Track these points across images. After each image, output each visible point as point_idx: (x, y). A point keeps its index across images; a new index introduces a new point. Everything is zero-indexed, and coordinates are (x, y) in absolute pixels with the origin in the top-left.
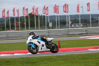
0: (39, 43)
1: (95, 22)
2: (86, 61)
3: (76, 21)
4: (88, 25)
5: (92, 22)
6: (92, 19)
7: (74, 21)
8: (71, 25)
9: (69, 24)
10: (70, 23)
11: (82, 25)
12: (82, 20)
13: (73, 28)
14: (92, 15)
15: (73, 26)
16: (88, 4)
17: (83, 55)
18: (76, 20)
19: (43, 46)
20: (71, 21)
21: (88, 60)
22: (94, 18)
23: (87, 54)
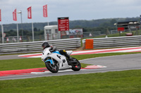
0: (59, 57)
1: (39, 34)
2: (28, 88)
3: (12, 33)
4: (29, 38)
5: (35, 34)
6: (35, 30)
7: (9, 32)
8: (5, 39)
9: (3, 38)
10: (4, 35)
11: (20, 39)
12: (20, 32)
13: (8, 42)
14: (34, 24)
15: (8, 40)
16: (29, 9)
17: (23, 80)
18: (12, 31)
19: (64, 61)
20: (5, 33)
21: (31, 88)
22: (38, 29)
23: (29, 80)
